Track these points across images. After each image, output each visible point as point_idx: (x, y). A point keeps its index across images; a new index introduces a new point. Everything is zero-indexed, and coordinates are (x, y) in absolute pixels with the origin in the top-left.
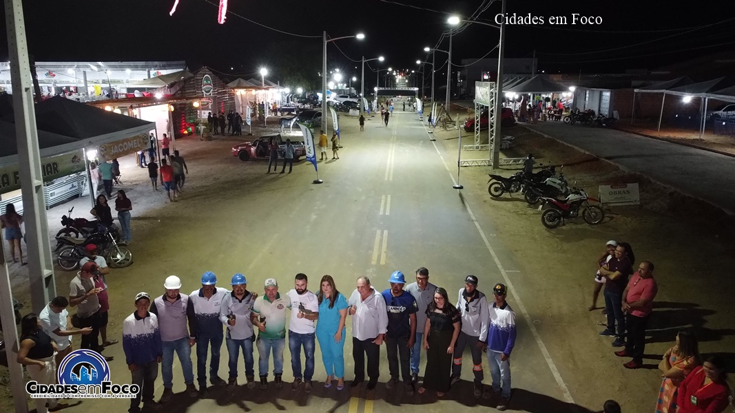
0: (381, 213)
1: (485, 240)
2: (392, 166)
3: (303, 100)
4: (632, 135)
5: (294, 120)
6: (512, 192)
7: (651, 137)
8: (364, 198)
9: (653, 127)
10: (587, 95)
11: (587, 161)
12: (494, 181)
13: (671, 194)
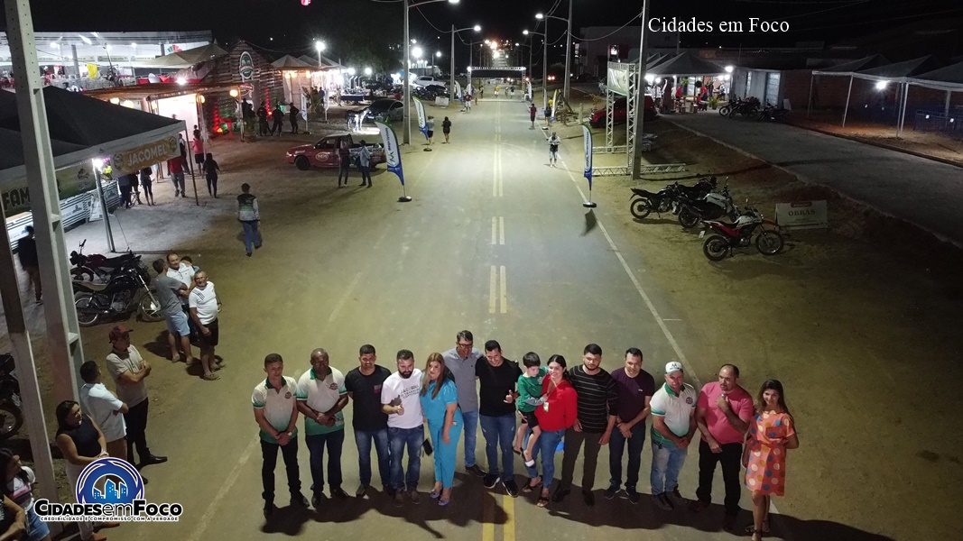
0: (494, 242)
1: (633, 278)
2: (501, 177)
3: (373, 84)
4: (810, 132)
5: (365, 112)
6: (661, 211)
7: (834, 135)
8: (468, 221)
9: (838, 122)
10: (749, 78)
11: (756, 168)
12: (637, 197)
13: (866, 214)
